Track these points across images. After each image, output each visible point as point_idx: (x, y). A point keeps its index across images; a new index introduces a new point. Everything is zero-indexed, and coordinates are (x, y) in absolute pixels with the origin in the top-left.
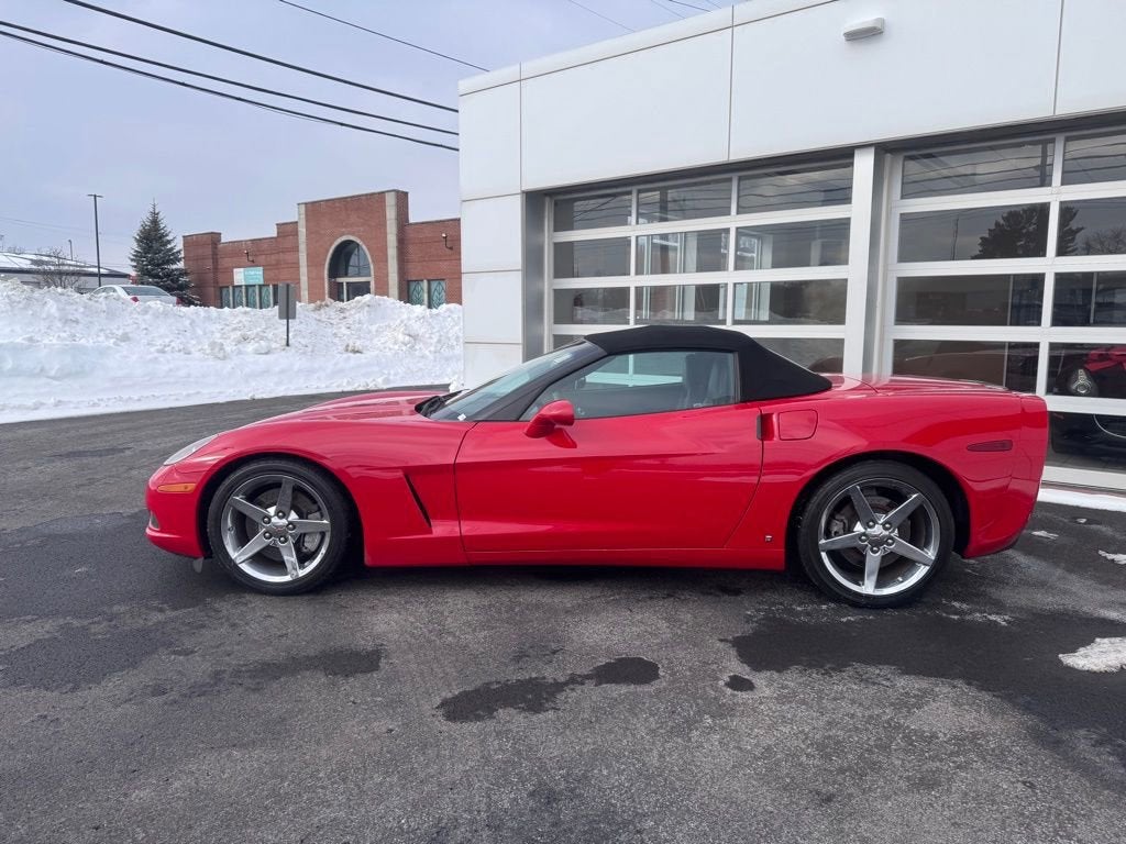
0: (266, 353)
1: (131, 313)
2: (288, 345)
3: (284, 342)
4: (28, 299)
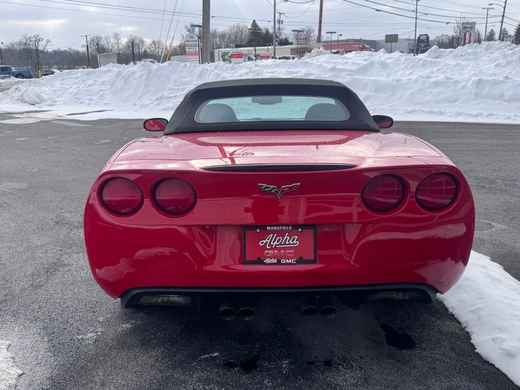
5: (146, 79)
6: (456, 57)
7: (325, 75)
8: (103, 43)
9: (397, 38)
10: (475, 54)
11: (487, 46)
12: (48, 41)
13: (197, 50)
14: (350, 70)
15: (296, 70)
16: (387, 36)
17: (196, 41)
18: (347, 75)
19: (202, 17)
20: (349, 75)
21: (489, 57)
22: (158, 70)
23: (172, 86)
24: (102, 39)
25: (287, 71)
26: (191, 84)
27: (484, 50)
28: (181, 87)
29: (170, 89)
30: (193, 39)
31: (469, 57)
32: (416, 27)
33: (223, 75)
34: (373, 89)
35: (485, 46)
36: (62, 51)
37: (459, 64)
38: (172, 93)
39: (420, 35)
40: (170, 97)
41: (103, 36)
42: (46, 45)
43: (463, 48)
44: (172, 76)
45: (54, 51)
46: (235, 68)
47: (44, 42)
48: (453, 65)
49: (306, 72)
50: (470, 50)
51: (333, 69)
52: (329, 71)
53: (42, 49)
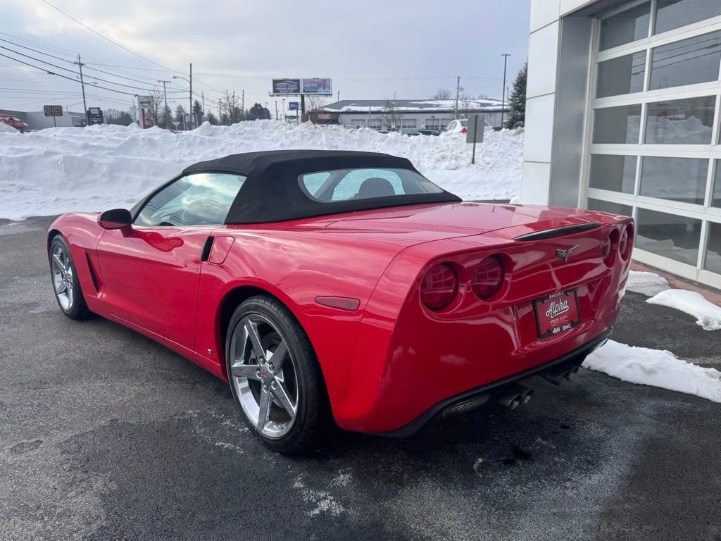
0: (455, 169)
1: (375, 141)
2: (473, 162)
3: (470, 160)
4: (313, 133)
6: (233, 135)
7: (76, 153)
9: (61, 111)
10: (253, 132)
11: (264, 123)
14: (109, 148)
15: (26, 147)
16: (46, 107)
18: (107, 154)
20: (111, 154)
21: (269, 136)
25: (11, 149)
27: (261, 129)
31: (249, 136)
32: (84, 97)
34: (152, 172)
35: (261, 125)
37: (243, 143)
39: (90, 108)
43: (237, 126)
48: (237, 144)
49: (45, 149)
50: (247, 129)
51: (86, 147)
52: (79, 148)
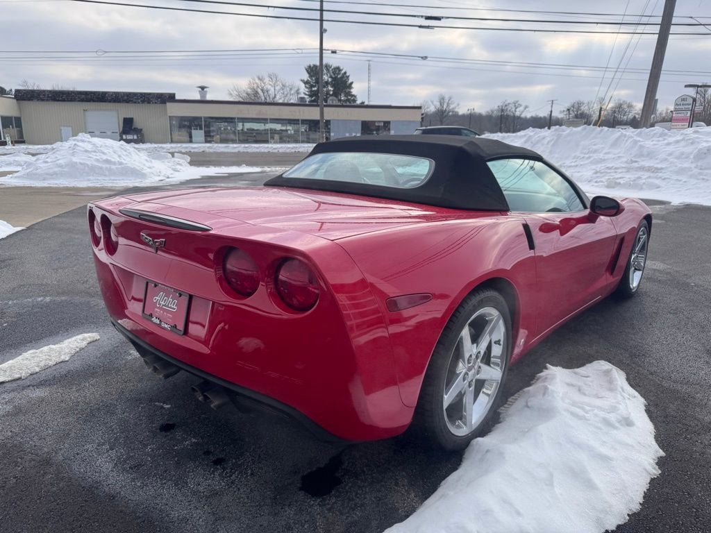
5: (553, 145)
8: (584, 108)
12: (526, 107)
13: (689, 114)
17: (689, 104)
19: (649, 71)
22: (569, 135)
23: (578, 154)
24: (583, 104)
26: (600, 152)
28: (587, 156)
29: (574, 157)
30: (684, 102)
33: (642, 143)
36: (541, 118)
38: (576, 161)
40: (570, 166)
41: (586, 102)
42: (523, 112)
44: (582, 143)
45: (532, 117)
46: (666, 135)
47: (521, 108)
53: (518, 115)
